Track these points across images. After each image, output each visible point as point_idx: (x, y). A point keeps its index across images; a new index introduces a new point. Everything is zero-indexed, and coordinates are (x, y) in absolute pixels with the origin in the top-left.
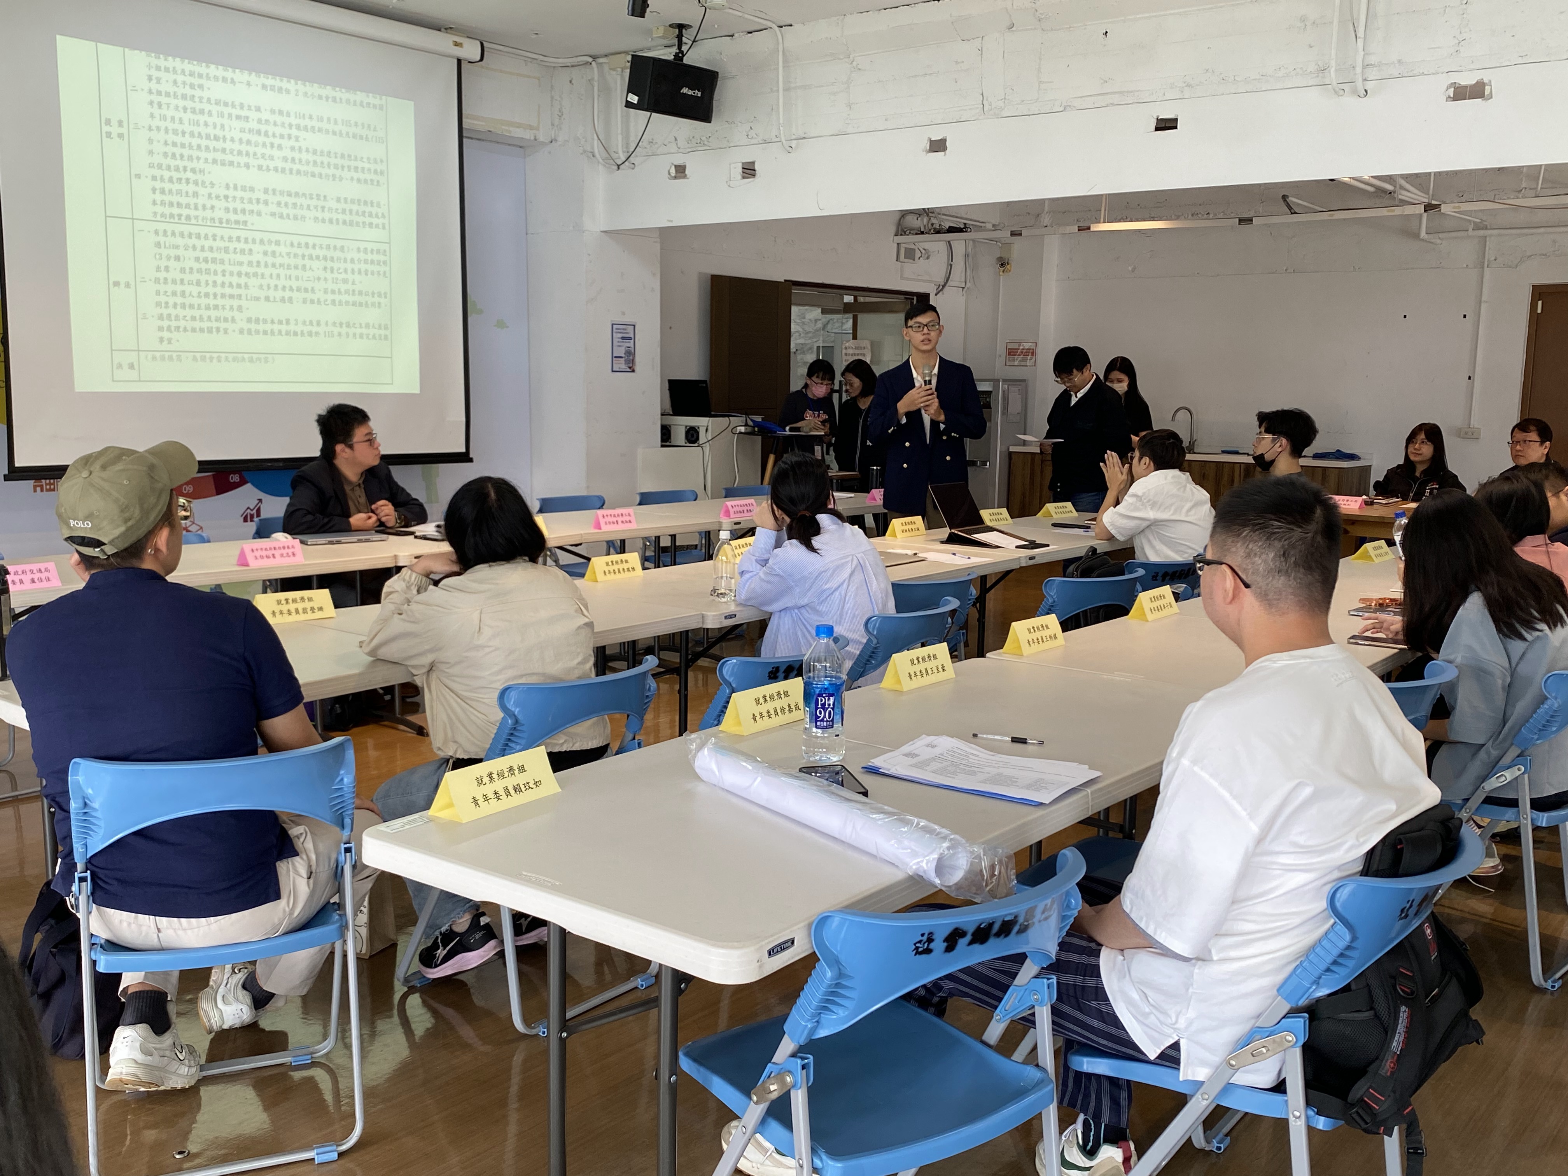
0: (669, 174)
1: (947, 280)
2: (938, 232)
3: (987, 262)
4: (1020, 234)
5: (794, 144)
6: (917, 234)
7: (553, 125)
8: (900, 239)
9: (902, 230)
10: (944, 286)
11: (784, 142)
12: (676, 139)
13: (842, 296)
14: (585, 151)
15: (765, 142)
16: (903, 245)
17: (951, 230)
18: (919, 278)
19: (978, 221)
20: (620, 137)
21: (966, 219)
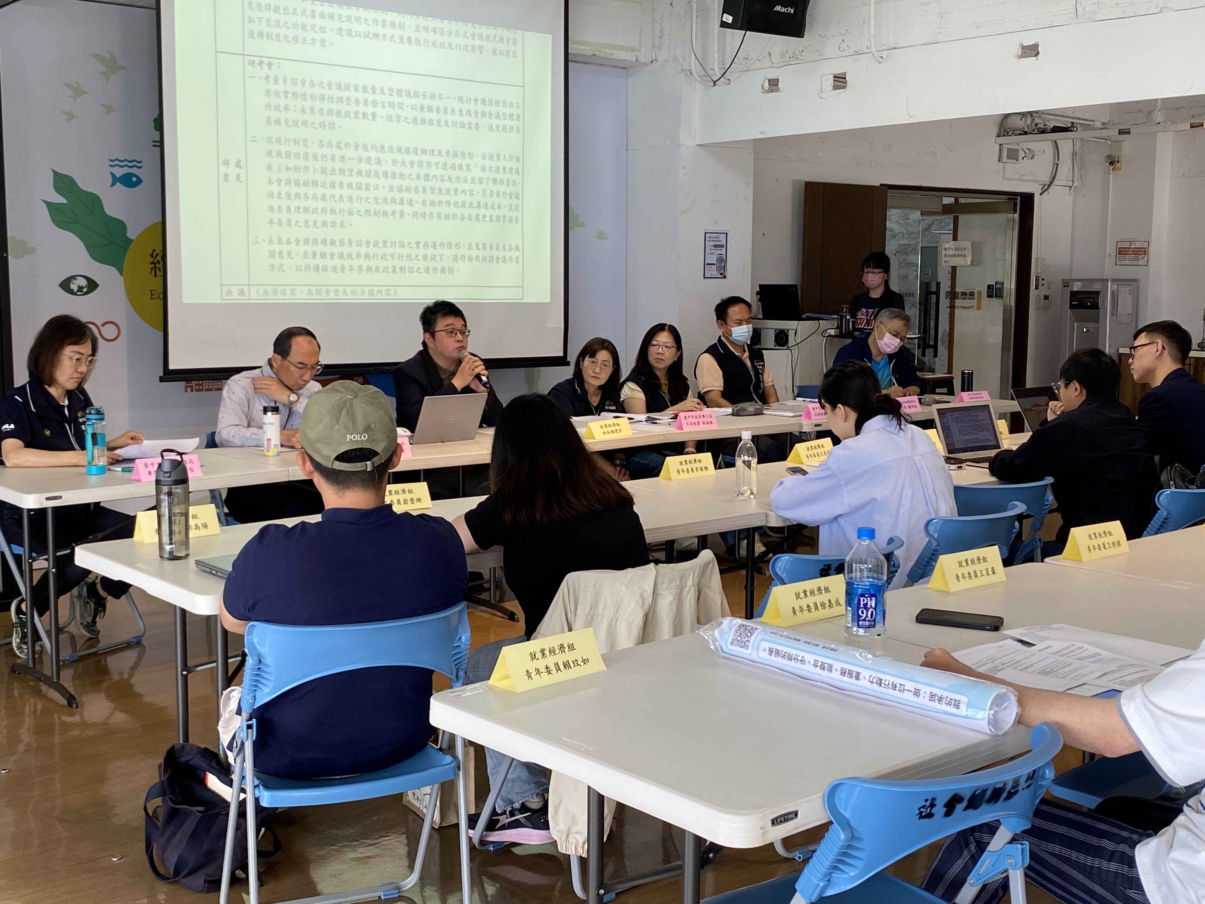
0: (763, 88)
1: (1054, 178)
2: (1043, 132)
3: (1097, 159)
4: (1129, 133)
5: (884, 54)
6: (1020, 134)
7: (653, 46)
8: (1002, 140)
9: (1005, 131)
10: (1049, 186)
11: (875, 54)
12: (770, 55)
13: (941, 198)
14: (683, 70)
15: (857, 53)
16: (1005, 146)
17: (1056, 130)
18: (1024, 177)
19: (1086, 120)
20: (716, 55)
21: (1073, 118)
